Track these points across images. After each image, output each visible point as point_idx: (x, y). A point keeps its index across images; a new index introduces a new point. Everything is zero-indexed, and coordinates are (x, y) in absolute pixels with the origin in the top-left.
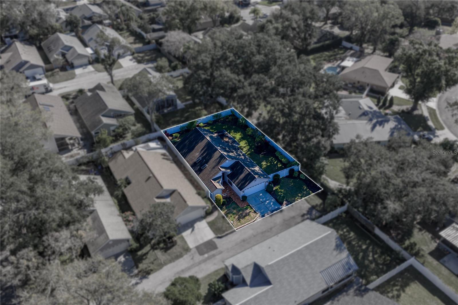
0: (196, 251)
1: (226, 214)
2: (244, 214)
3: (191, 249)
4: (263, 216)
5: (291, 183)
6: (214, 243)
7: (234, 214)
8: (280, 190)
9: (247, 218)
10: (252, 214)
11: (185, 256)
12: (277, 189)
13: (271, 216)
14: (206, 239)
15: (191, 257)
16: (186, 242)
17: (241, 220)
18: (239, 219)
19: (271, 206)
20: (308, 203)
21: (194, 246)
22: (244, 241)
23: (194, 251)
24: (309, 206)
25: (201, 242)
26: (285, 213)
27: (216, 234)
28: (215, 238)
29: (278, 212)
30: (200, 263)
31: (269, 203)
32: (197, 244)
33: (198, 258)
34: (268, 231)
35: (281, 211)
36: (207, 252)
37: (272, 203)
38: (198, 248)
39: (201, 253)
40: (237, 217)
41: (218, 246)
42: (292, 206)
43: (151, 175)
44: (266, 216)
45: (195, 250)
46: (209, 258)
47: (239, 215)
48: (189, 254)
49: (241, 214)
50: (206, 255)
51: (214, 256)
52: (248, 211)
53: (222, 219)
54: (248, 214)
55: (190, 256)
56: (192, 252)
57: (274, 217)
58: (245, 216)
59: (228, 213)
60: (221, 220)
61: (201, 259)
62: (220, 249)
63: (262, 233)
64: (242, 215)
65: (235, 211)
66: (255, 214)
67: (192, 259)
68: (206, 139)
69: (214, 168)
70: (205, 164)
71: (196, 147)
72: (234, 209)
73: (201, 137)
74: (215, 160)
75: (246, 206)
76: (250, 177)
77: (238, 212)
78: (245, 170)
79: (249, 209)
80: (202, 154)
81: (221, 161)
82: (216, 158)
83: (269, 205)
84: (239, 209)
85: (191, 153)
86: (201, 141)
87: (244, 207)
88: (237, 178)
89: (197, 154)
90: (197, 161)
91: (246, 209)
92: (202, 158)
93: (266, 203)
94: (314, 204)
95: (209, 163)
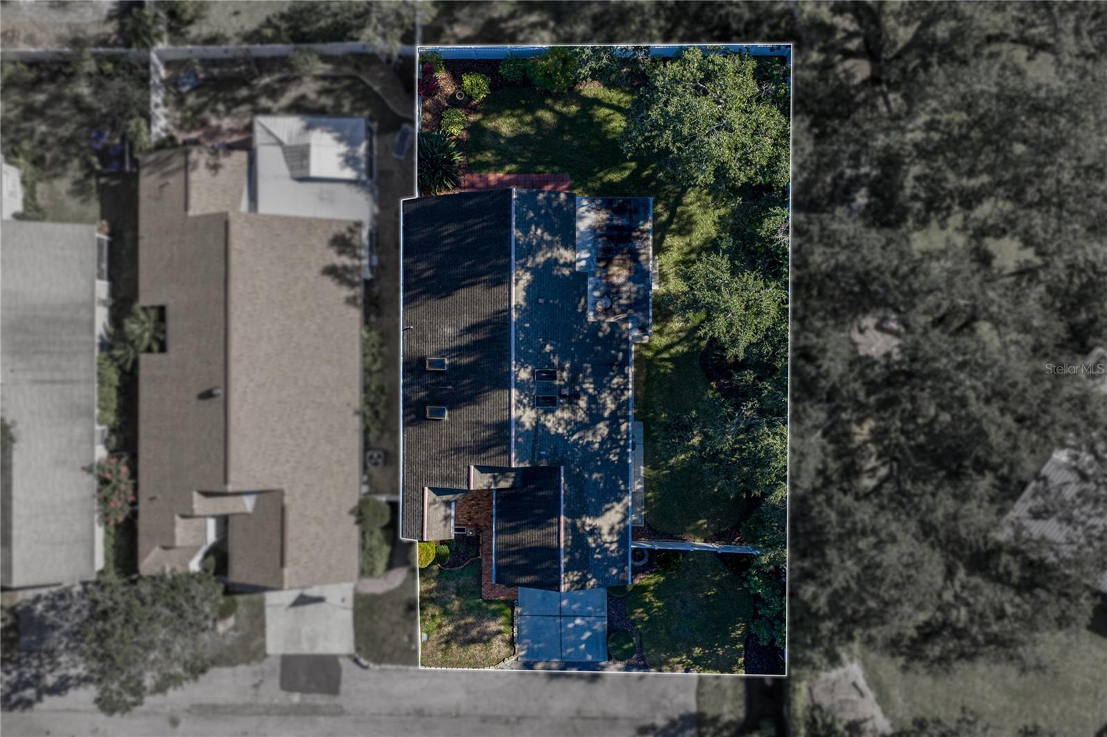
0: (278, 670)
1: (427, 600)
2: (474, 633)
3: (266, 656)
4: (528, 665)
5: (714, 584)
6: (338, 669)
7: (446, 613)
8: (649, 597)
9: (476, 649)
10: (498, 646)
11: (241, 668)
12: (643, 589)
13: (553, 677)
14: (323, 648)
15: (256, 681)
16: (262, 627)
17: (454, 647)
18: (448, 640)
19: (576, 644)
20: (699, 694)
21: (281, 651)
22: (420, 713)
23: (272, 665)
24: (693, 708)
25: (305, 649)
26: (599, 690)
27: (358, 649)
28: (350, 656)
29: (580, 677)
30: (268, 711)
31: (579, 630)
32: (292, 650)
33: (272, 693)
34: (507, 722)
35: (594, 678)
36: (304, 690)
37: (587, 634)
38: (288, 662)
39: (288, 684)
40: (450, 628)
41: (344, 687)
42: (642, 678)
43: (219, 391)
44: (539, 669)
45: (277, 663)
46: (297, 711)
47: (458, 628)
48: (256, 667)
49: (467, 628)
50: (296, 698)
51: (315, 710)
52: (493, 626)
53: (401, 610)
54: (484, 639)
55: (255, 674)
56: (266, 665)
57: (557, 685)
58: (473, 641)
59: (432, 600)
60: (397, 614)
61: (276, 701)
62: (342, 700)
63: (484, 719)
64: (466, 632)
65: (456, 605)
66: (505, 650)
67: (256, 686)
68: (506, 291)
69: (458, 450)
70: (443, 404)
71: (463, 293)
72: (458, 595)
73: (502, 261)
74: (478, 423)
75: (502, 606)
76: (548, 569)
77: (465, 612)
78: (551, 525)
79: (502, 620)
80: (460, 351)
81: (490, 447)
82: (486, 419)
83: (572, 637)
84: (473, 602)
85: (433, 303)
86: (491, 280)
87: (493, 607)
88: (515, 530)
89: (449, 331)
90: (432, 363)
91: (495, 615)
92: (453, 367)
93: (571, 625)
94: (710, 712)
95: (456, 413)
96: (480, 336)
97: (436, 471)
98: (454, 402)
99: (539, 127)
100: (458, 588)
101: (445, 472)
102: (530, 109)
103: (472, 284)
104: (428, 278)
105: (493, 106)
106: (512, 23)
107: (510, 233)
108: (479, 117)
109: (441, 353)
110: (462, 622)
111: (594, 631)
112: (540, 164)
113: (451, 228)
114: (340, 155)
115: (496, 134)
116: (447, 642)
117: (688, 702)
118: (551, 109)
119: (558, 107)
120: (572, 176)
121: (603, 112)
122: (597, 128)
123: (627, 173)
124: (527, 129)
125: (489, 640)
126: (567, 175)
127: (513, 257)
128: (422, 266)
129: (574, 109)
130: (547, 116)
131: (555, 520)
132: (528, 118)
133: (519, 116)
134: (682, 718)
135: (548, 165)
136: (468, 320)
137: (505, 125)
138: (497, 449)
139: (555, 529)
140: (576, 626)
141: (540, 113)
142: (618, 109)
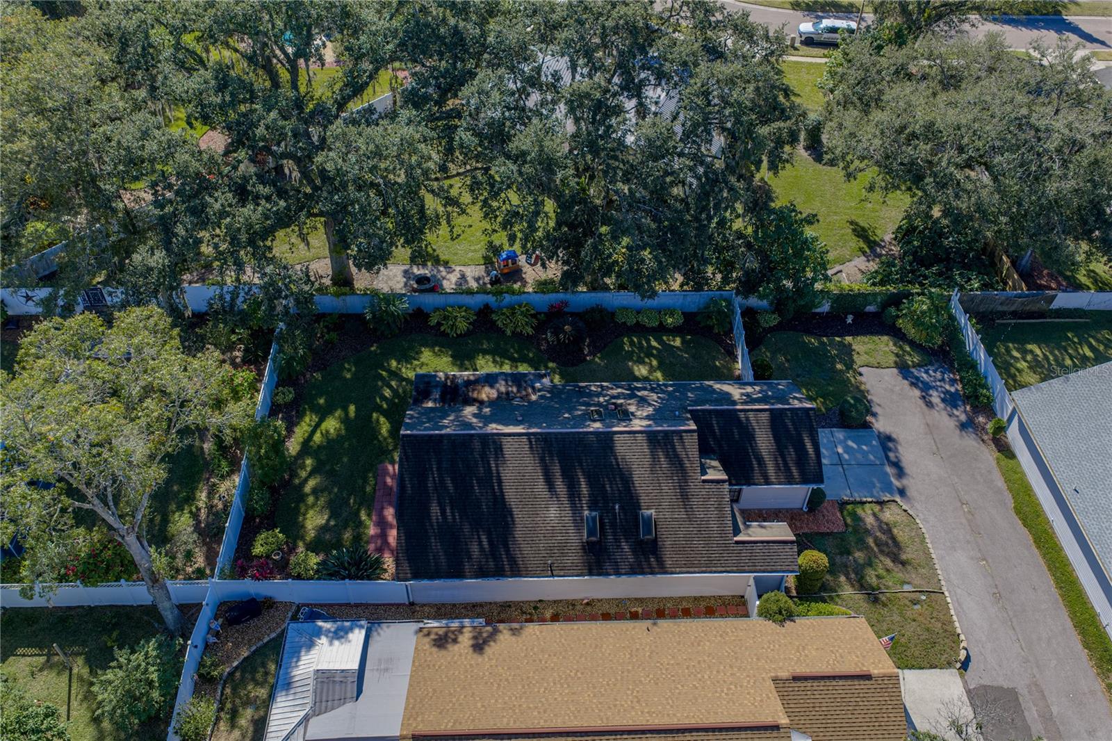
1: (861, 584)
2: (883, 538)
7: (871, 564)
9: (902, 536)
10: (888, 515)
17: (905, 556)
18: (900, 562)
19: (865, 454)
20: (879, 367)
24: (894, 371)
27: (949, 664)
31: (848, 449)
37: (850, 443)
40: (886, 560)
47: (883, 552)
49: (879, 543)
52: (870, 520)
54: (887, 529)
58: (893, 538)
59: (860, 578)
62: (1020, 685)
64: (885, 544)
65: (859, 555)
66: (894, 509)
68: (509, 439)
69: (684, 496)
70: (637, 516)
71: (511, 495)
72: (849, 553)
73: (477, 445)
74: (652, 471)
75: (845, 513)
76: (792, 420)
77: (863, 546)
78: (747, 419)
79: (859, 511)
80: (573, 494)
81: (677, 456)
82: (647, 461)
83: (859, 456)
84: (852, 539)
85: (519, 533)
86: (497, 459)
87: (849, 520)
88: (761, 461)
89: (553, 512)
90: (591, 533)
91: (857, 518)
92: (593, 506)
93: (846, 456)
94: (893, 358)
95: (644, 500)
96: (557, 470)
97: (714, 526)
98: (631, 502)
99: (322, 491)
100: (841, 554)
101: (714, 514)
102: (302, 498)
103: (500, 482)
104: (491, 542)
105: (293, 530)
106: (203, 514)
107: (449, 435)
108: (301, 544)
109: (578, 522)
110: (875, 549)
111: (846, 439)
112: (364, 488)
113: (435, 509)
114: (331, 644)
115: (323, 529)
116: (903, 563)
117: (891, 376)
118: (306, 480)
119: (304, 474)
120: (382, 462)
121: (317, 438)
122: (331, 444)
123: (382, 419)
124: (322, 502)
125: (887, 524)
126: (379, 466)
127: (473, 432)
128: (475, 549)
129: (309, 462)
130: (312, 483)
131: (742, 415)
132: (311, 499)
133: (308, 508)
134: (905, 378)
135: (365, 481)
136: (541, 486)
137: (314, 520)
138: (679, 448)
139: (751, 415)
140: (845, 452)
141: (308, 488)
142: (318, 425)
